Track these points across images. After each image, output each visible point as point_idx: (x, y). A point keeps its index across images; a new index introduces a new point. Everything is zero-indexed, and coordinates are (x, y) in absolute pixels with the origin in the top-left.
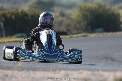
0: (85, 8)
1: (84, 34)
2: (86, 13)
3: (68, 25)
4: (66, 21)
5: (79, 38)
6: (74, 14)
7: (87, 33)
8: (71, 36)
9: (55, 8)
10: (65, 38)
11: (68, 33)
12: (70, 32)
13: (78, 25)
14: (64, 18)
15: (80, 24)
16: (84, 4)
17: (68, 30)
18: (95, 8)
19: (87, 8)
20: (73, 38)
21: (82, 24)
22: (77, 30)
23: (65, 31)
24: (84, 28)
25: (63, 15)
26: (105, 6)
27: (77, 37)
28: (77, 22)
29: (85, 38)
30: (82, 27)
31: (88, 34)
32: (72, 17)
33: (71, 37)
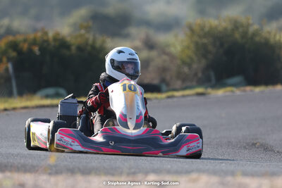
0: (202, 28)
1: (200, 90)
2: (205, 41)
3: (164, 70)
4: (158, 60)
5: (189, 98)
6: (177, 43)
7: (206, 88)
8: (170, 94)
9: (133, 30)
10: (156, 98)
11: (164, 87)
12: (168, 85)
13: (186, 70)
14: (154, 54)
15: (189, 66)
16: (199, 21)
17: (163, 81)
18: (226, 29)
19: (207, 29)
20: (175, 100)
21: (195, 66)
22: (184, 80)
23: (156, 82)
24: (200, 75)
25: (150, 45)
26: (249, 25)
27: (183, 96)
28: (184, 63)
29: (201, 99)
30: (196, 74)
31: (209, 90)
32: (172, 50)
33: (169, 97)
